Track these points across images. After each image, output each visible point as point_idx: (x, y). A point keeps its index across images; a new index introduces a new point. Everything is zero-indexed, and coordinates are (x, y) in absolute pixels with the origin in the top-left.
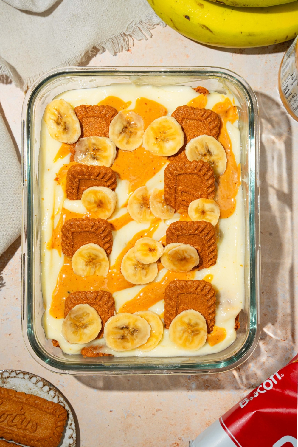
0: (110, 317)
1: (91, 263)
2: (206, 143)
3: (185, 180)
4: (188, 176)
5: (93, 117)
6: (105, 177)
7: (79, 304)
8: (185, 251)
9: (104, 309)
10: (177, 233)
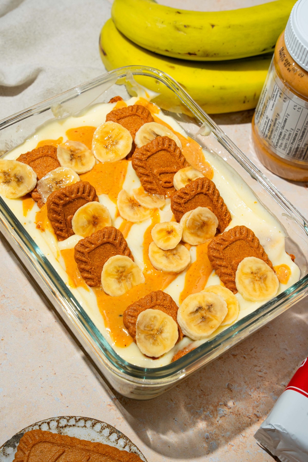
0: (177, 311)
1: (123, 278)
2: (150, 129)
3: (155, 161)
4: (155, 156)
5: (37, 159)
6: (85, 189)
7: (140, 313)
8: (200, 215)
9: (166, 306)
10: (182, 201)
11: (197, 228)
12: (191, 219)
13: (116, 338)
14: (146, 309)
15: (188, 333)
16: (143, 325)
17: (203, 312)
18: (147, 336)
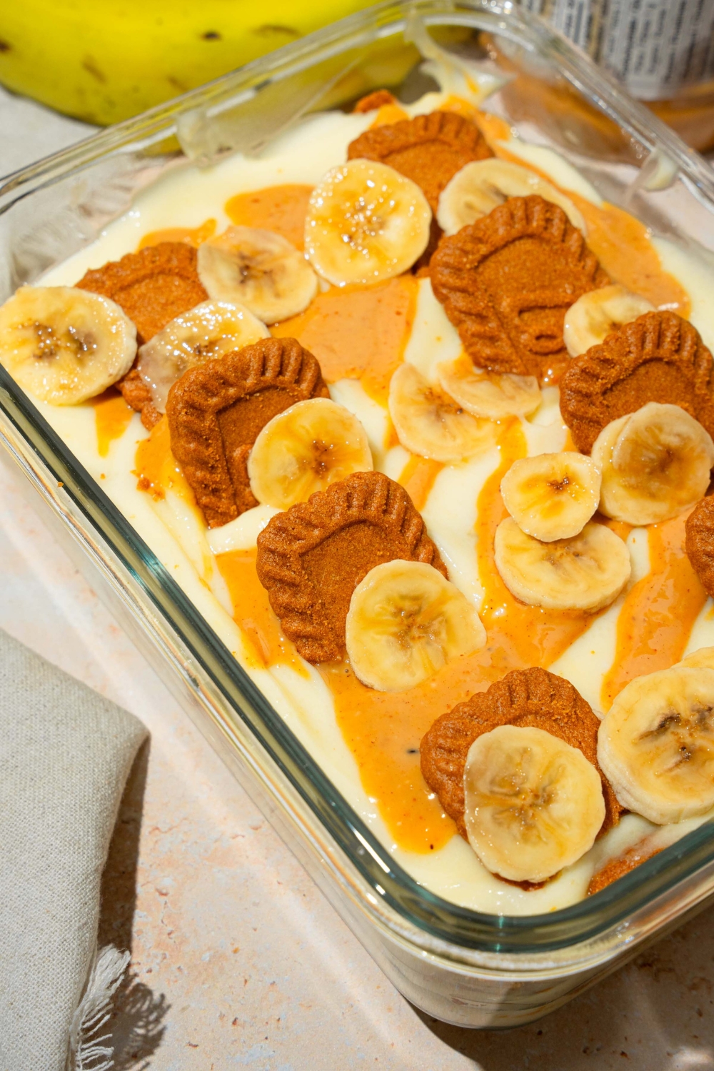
0: (596, 732)
1: (415, 632)
2: (485, 181)
3: (504, 273)
4: (505, 254)
5: (138, 281)
6: (286, 362)
7: (473, 740)
8: (655, 428)
9: (559, 714)
10: (597, 387)
11: (647, 470)
12: (627, 440)
13: (399, 824)
14: (494, 726)
15: (637, 800)
16: (488, 776)
17: (684, 732)
18: (501, 812)
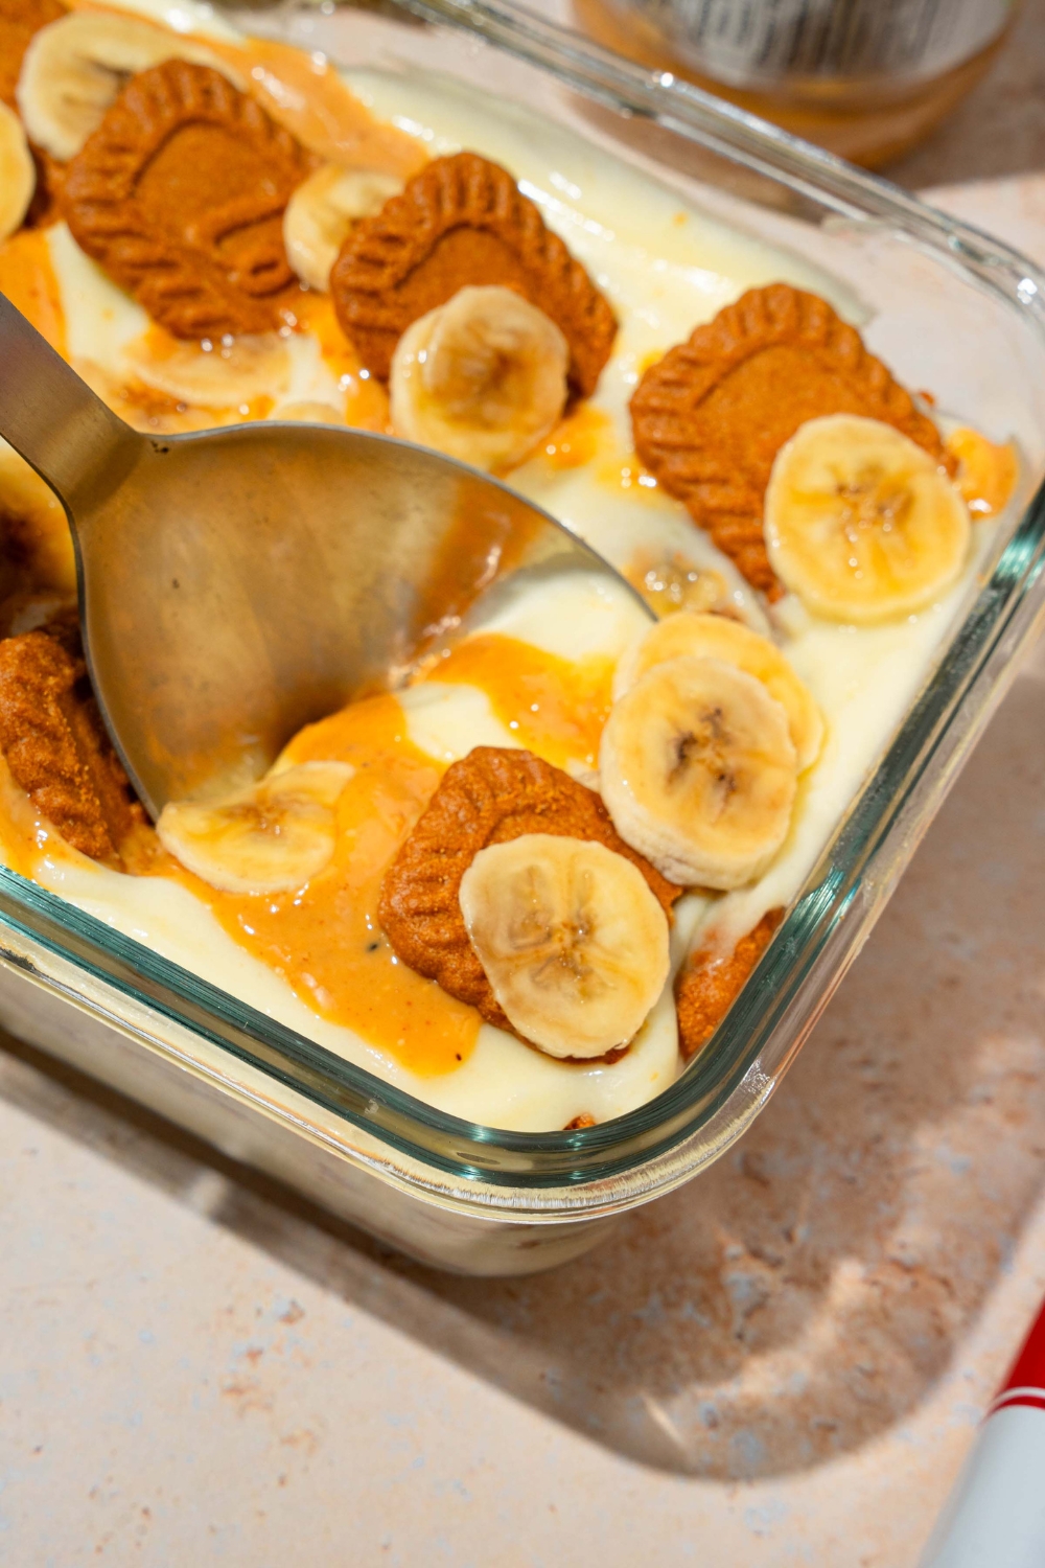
8: (477, 325)
9: (544, 802)
13: (401, 1042)
14: (472, 854)
16: (503, 930)
17: (707, 753)
18: (541, 970)
